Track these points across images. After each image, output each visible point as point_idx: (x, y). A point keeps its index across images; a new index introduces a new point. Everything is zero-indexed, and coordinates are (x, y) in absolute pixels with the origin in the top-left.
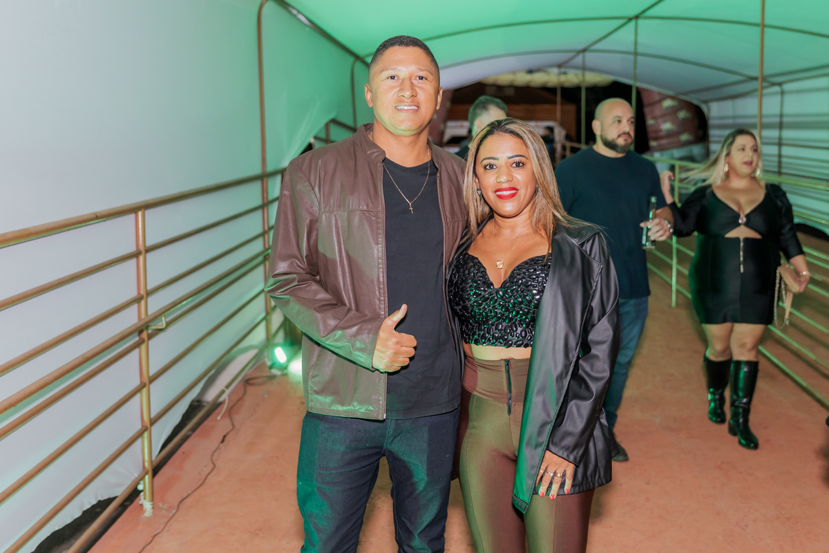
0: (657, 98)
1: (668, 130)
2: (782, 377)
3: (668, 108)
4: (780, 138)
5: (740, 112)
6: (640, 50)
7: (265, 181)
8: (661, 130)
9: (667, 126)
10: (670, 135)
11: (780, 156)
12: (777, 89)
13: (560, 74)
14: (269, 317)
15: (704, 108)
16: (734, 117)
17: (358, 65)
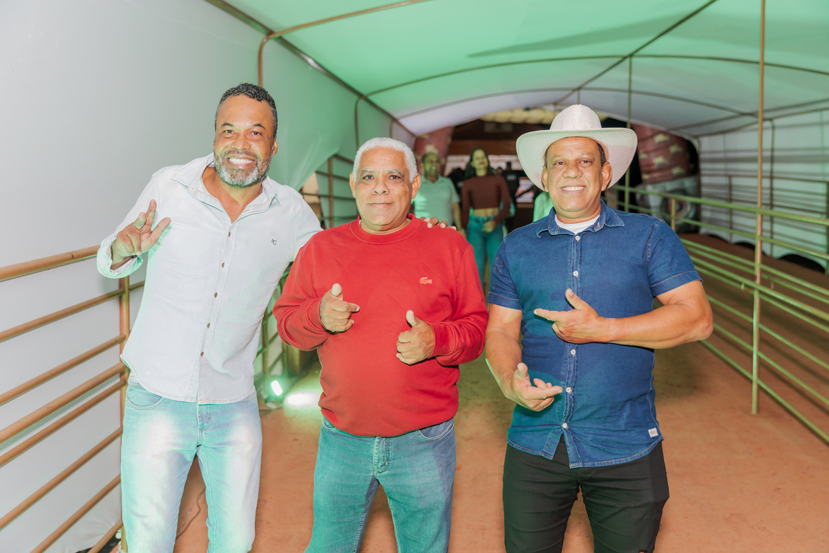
0: (649, 133)
1: (660, 164)
2: (787, 416)
3: (660, 143)
4: (772, 172)
5: (731, 146)
6: (634, 88)
8: (652, 164)
9: (658, 160)
10: (662, 168)
11: (772, 189)
12: (767, 124)
15: (695, 142)
16: (725, 151)
17: (362, 103)
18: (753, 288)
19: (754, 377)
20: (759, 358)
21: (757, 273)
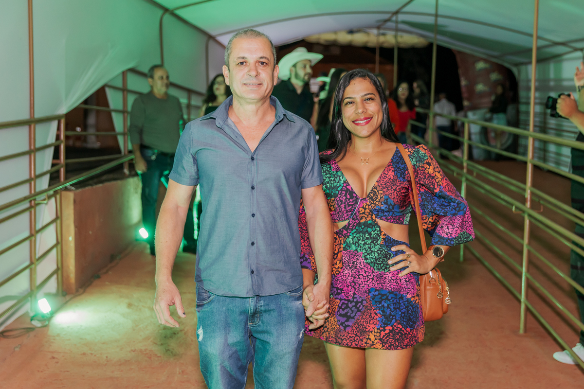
0: (471, 60)
1: (481, 91)
3: (481, 70)
7: (32, 126)
8: (474, 91)
9: (479, 87)
10: (482, 95)
13: (379, 35)
14: (33, 266)
15: (515, 71)
17: (167, 18)
18: (524, 212)
19: (523, 298)
20: (527, 280)
21: (528, 195)
